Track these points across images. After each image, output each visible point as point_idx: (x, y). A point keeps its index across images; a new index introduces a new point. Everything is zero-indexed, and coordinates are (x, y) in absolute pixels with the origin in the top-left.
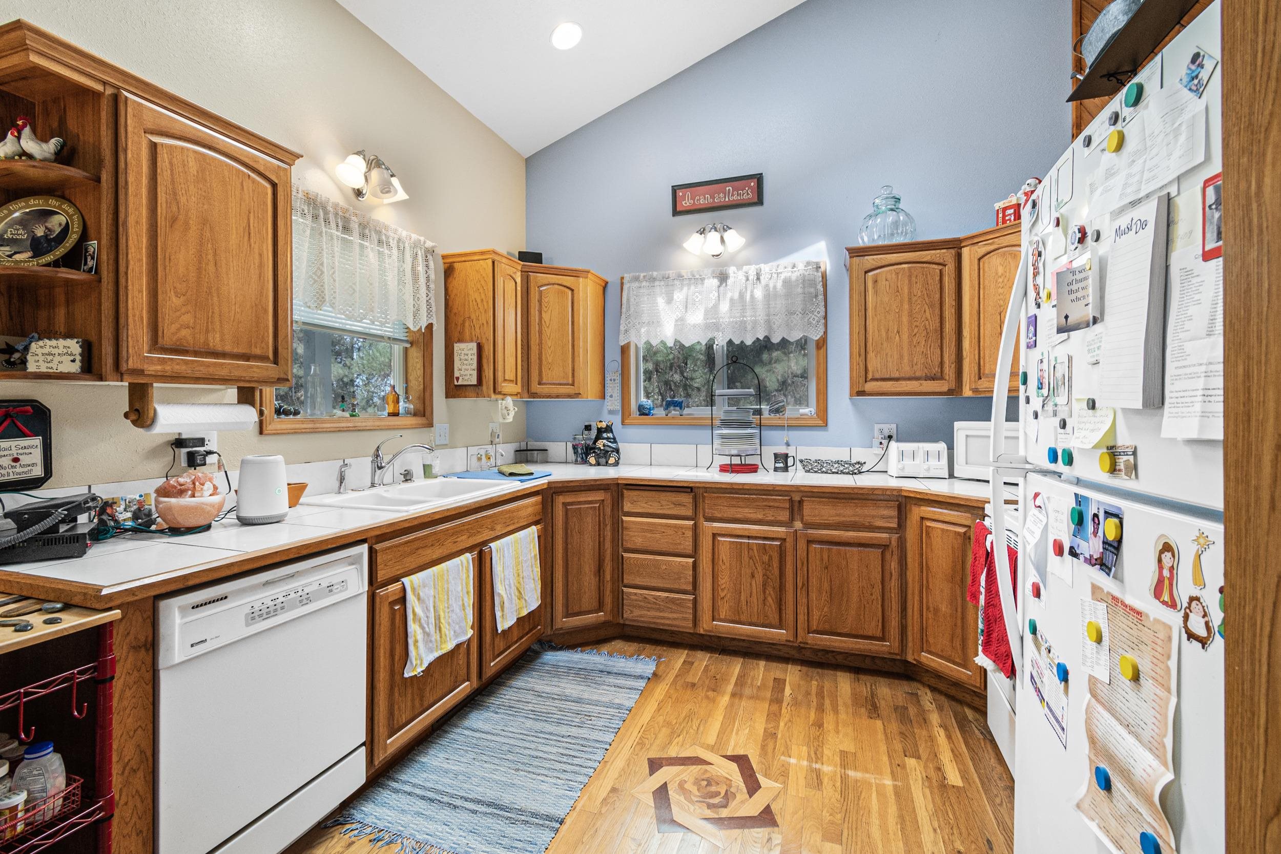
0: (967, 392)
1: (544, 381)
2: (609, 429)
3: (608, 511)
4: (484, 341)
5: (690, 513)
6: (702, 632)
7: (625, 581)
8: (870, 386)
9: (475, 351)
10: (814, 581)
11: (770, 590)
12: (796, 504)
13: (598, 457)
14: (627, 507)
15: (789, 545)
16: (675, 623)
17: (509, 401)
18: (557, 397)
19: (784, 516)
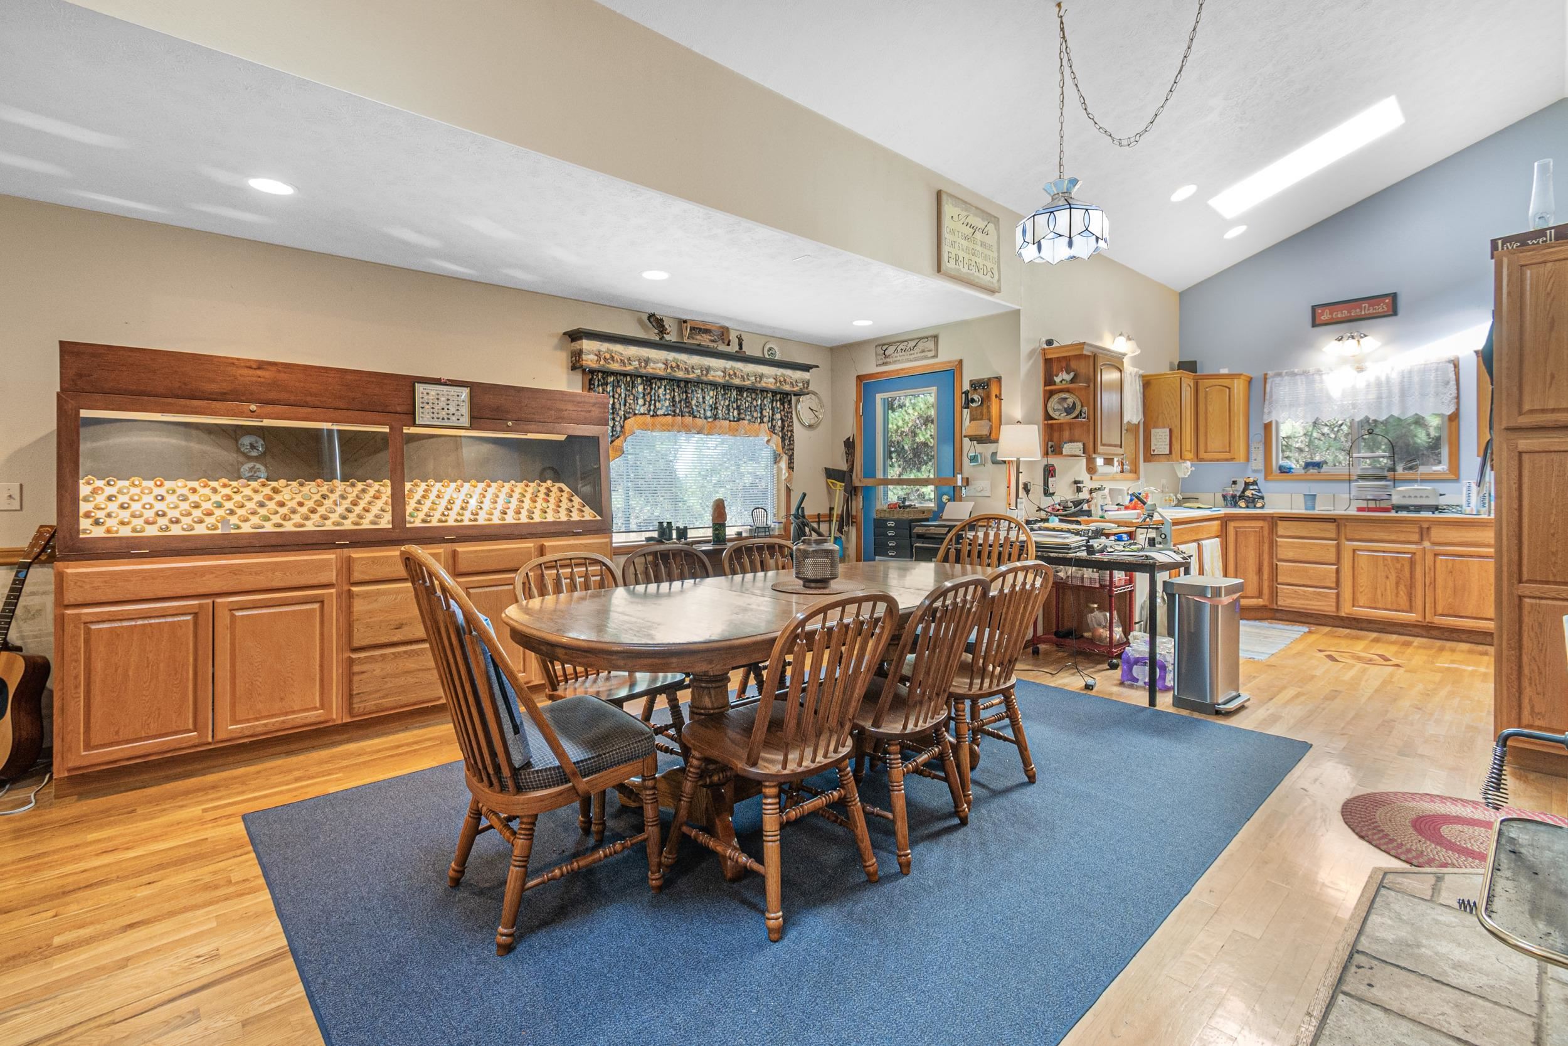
1: (1209, 450)
2: (1255, 483)
3: (1266, 533)
4: (1173, 427)
5: (1334, 535)
6: (1343, 615)
7: (1279, 581)
9: (1168, 433)
10: (1440, 582)
11: (1402, 587)
12: (1425, 530)
13: (1247, 502)
14: (1281, 531)
15: (1418, 557)
16: (1322, 608)
17: (1188, 463)
18: (1218, 460)
19: (1416, 537)
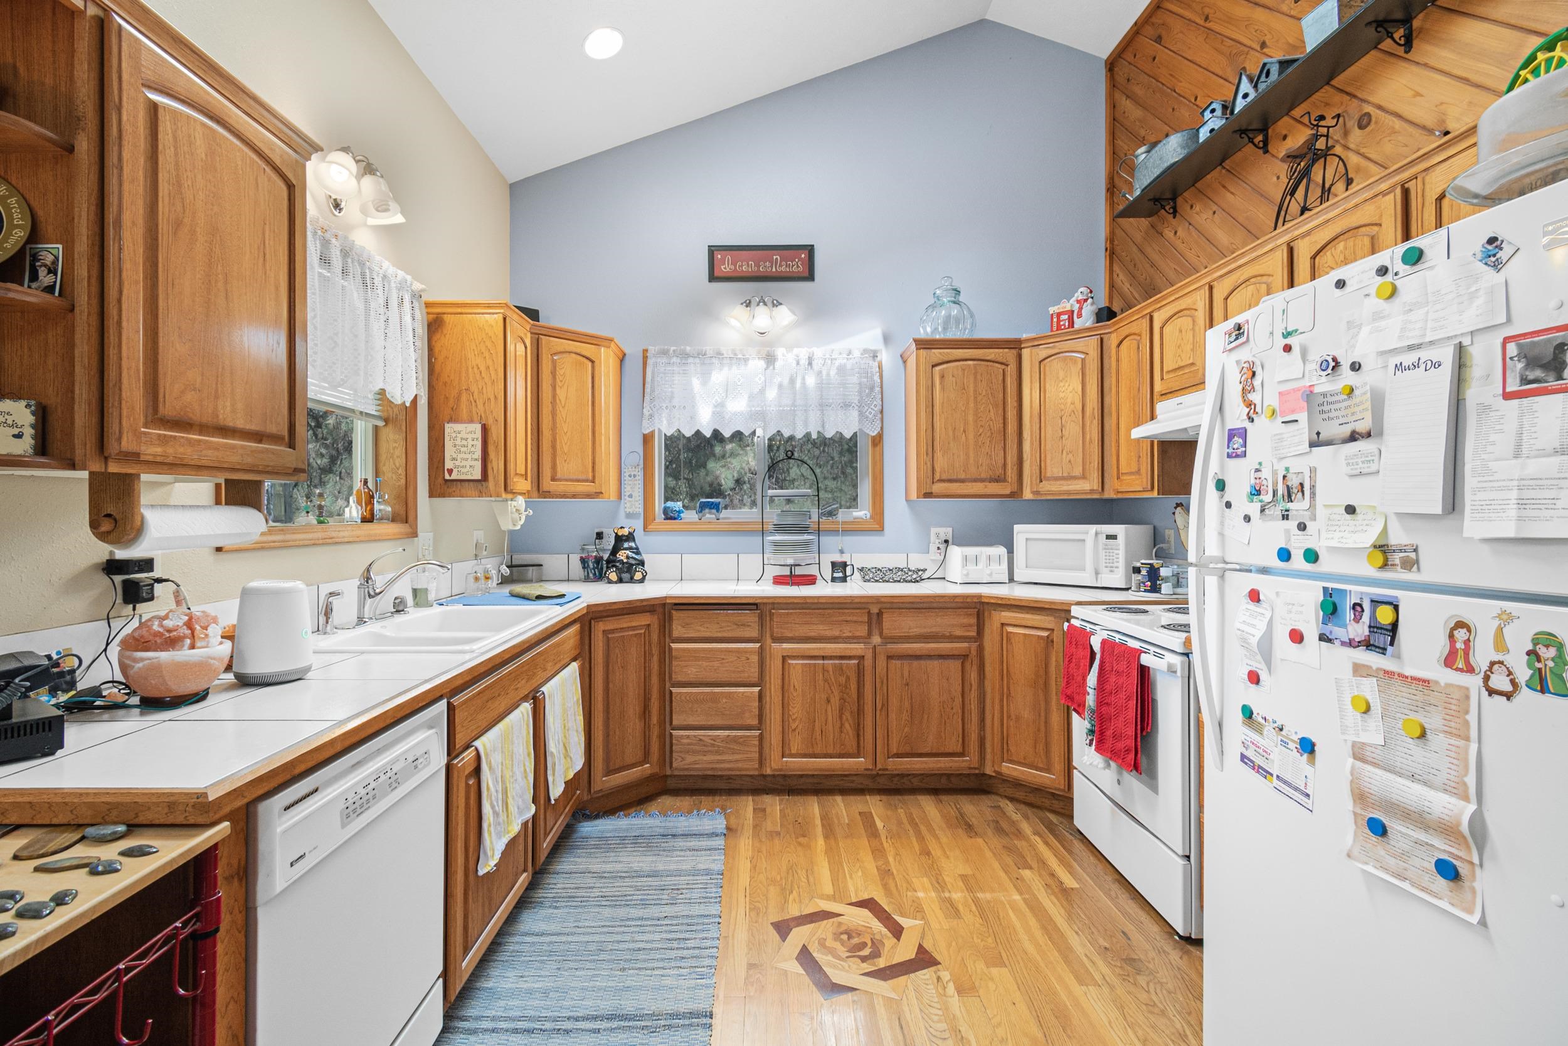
0: (1027, 495)
1: (559, 476)
2: (630, 537)
3: (655, 637)
4: (490, 422)
5: (754, 634)
6: (769, 772)
7: (675, 722)
8: (937, 488)
9: (479, 434)
10: (894, 702)
11: (847, 715)
12: (875, 618)
13: (619, 571)
14: (678, 630)
15: (868, 662)
16: (740, 765)
17: (521, 501)
18: (574, 496)
19: (862, 631)
